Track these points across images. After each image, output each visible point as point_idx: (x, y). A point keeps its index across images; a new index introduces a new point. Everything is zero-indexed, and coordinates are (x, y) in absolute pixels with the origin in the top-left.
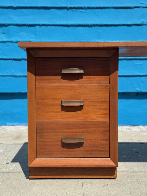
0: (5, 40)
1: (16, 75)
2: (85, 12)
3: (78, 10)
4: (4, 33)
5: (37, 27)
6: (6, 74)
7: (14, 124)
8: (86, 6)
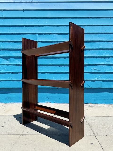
0: (8, 64)
1: (13, 79)
4: (8, 61)
6: (8, 79)
7: (12, 102)
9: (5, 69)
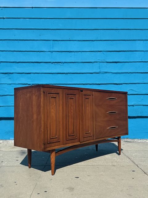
2: (63, 65)
3: (58, 64)
5: (32, 74)
8: (64, 61)
9: (6, 90)
